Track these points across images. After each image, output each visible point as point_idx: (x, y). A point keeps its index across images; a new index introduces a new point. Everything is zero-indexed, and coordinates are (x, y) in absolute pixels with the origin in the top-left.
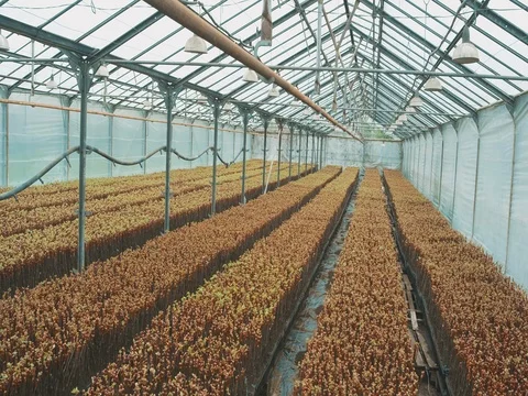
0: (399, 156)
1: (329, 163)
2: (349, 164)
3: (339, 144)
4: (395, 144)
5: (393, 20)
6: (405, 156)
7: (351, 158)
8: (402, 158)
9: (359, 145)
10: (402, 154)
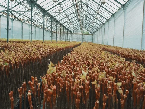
0: (92, 39)
1: (73, 41)
2: (78, 41)
3: (76, 36)
4: (91, 35)
5: (89, 7)
6: (94, 39)
7: (79, 39)
8: (93, 39)
9: (81, 36)
10: (93, 38)
